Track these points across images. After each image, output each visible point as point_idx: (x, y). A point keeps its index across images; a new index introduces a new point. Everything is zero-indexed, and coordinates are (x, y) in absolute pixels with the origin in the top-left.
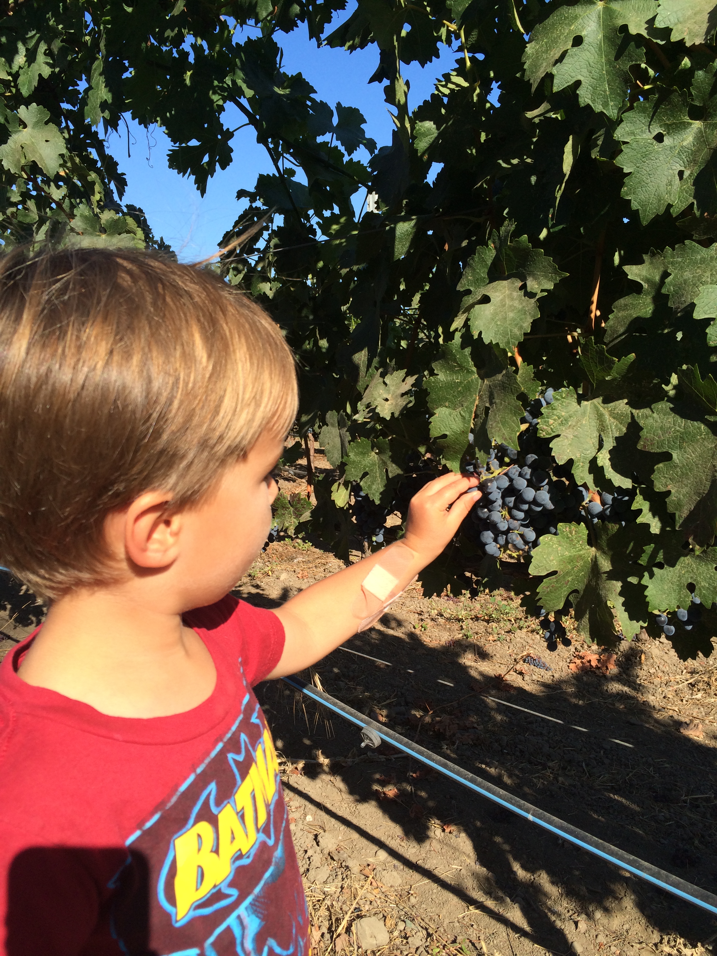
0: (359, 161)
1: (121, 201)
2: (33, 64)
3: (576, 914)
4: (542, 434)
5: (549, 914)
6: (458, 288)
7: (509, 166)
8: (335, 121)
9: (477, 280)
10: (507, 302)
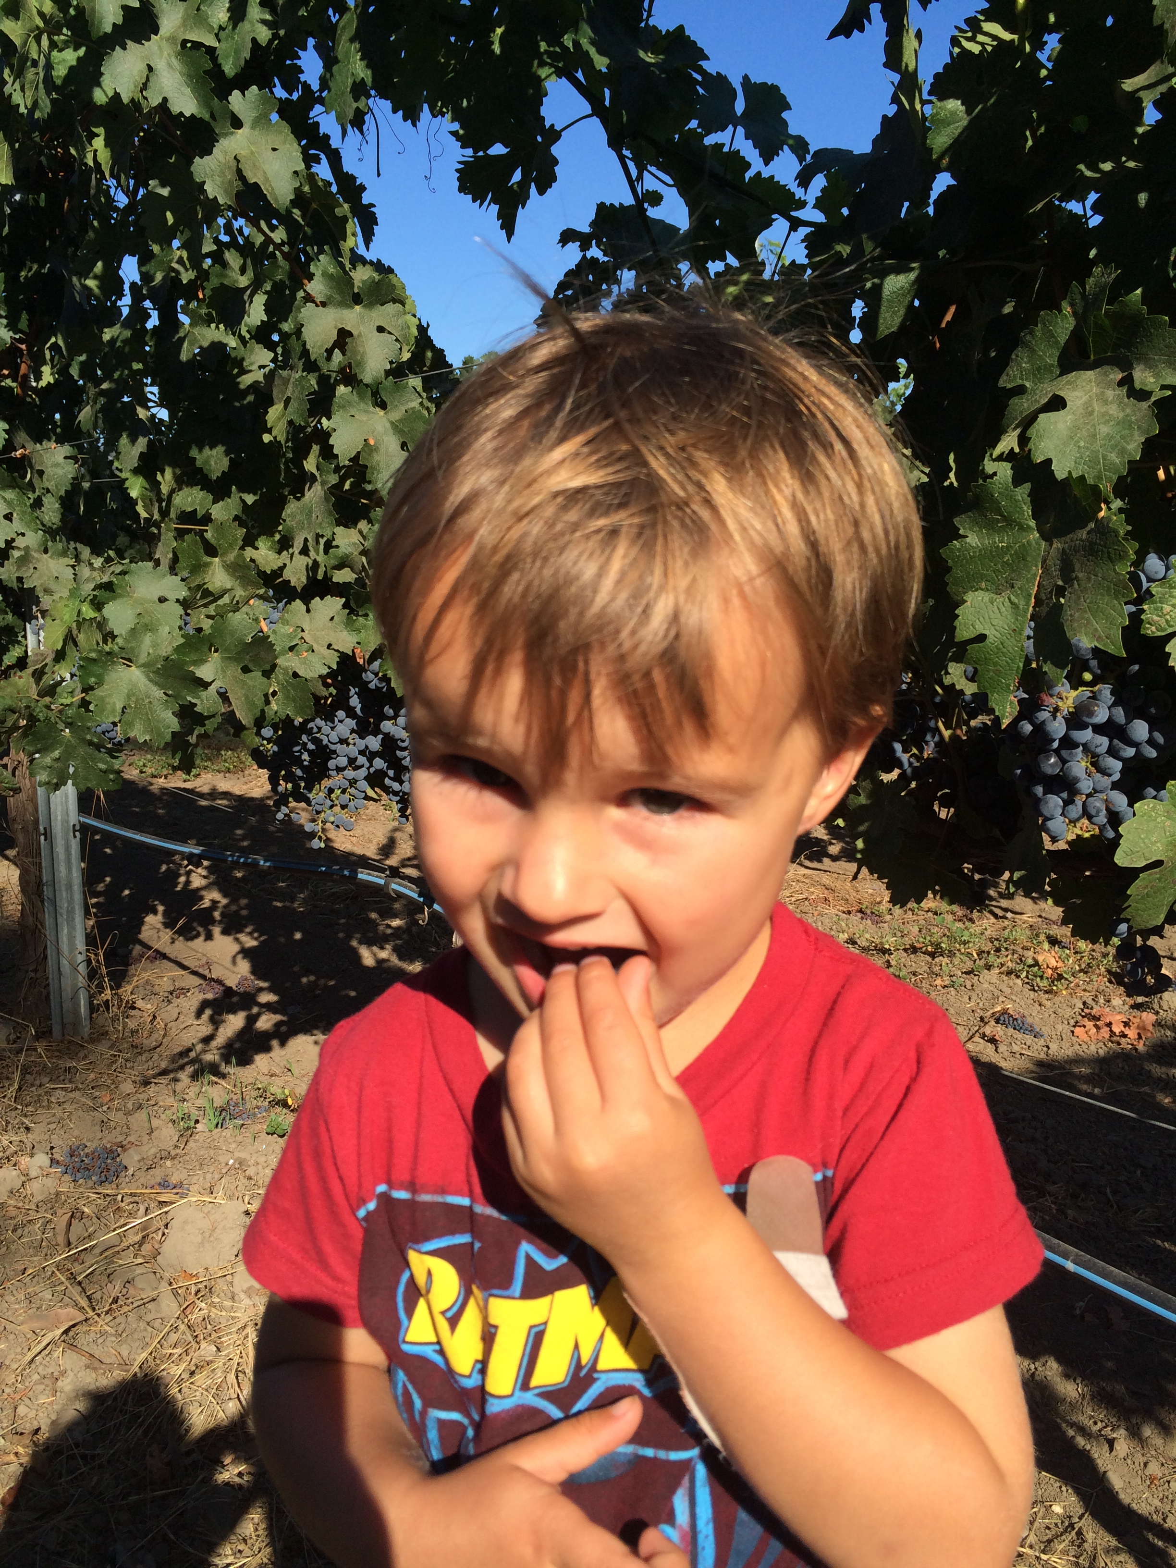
0: (772, 177)
1: (368, 249)
2: (240, 24)
3: (1109, 1428)
4: (1150, 631)
5: (1064, 1425)
6: (1001, 384)
7: (1098, 175)
8: (740, 106)
9: (1039, 369)
10: (1097, 406)
